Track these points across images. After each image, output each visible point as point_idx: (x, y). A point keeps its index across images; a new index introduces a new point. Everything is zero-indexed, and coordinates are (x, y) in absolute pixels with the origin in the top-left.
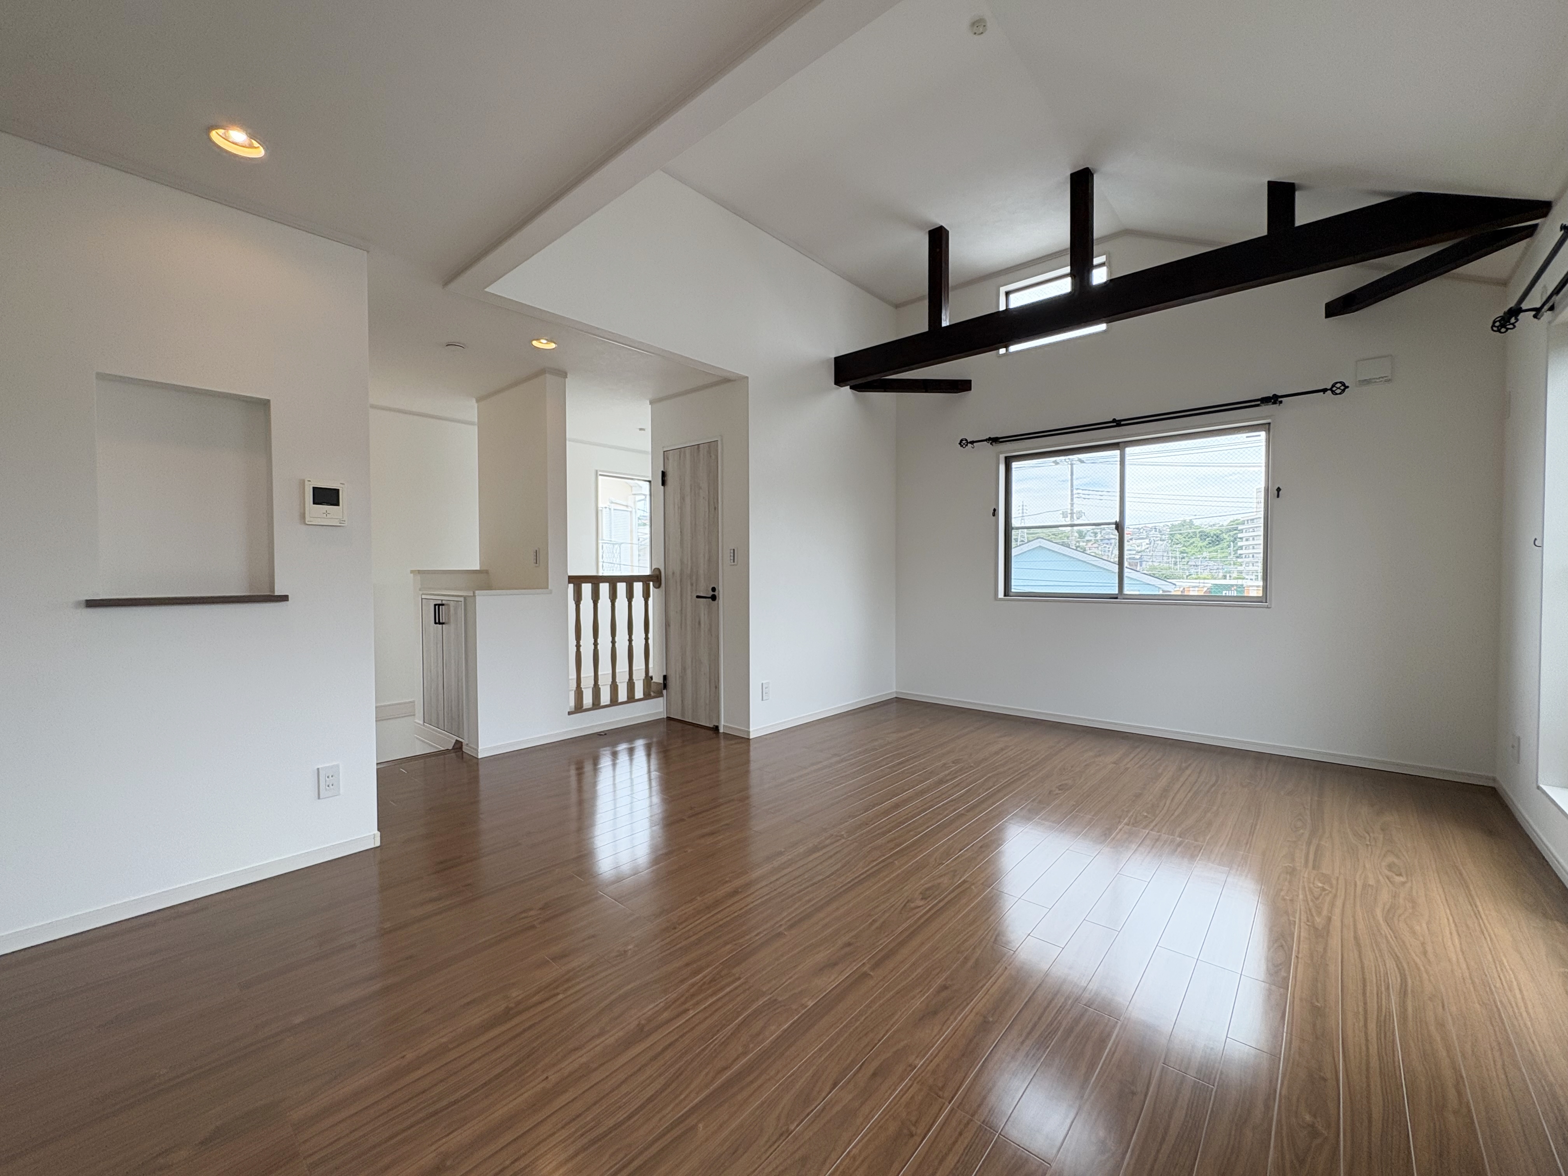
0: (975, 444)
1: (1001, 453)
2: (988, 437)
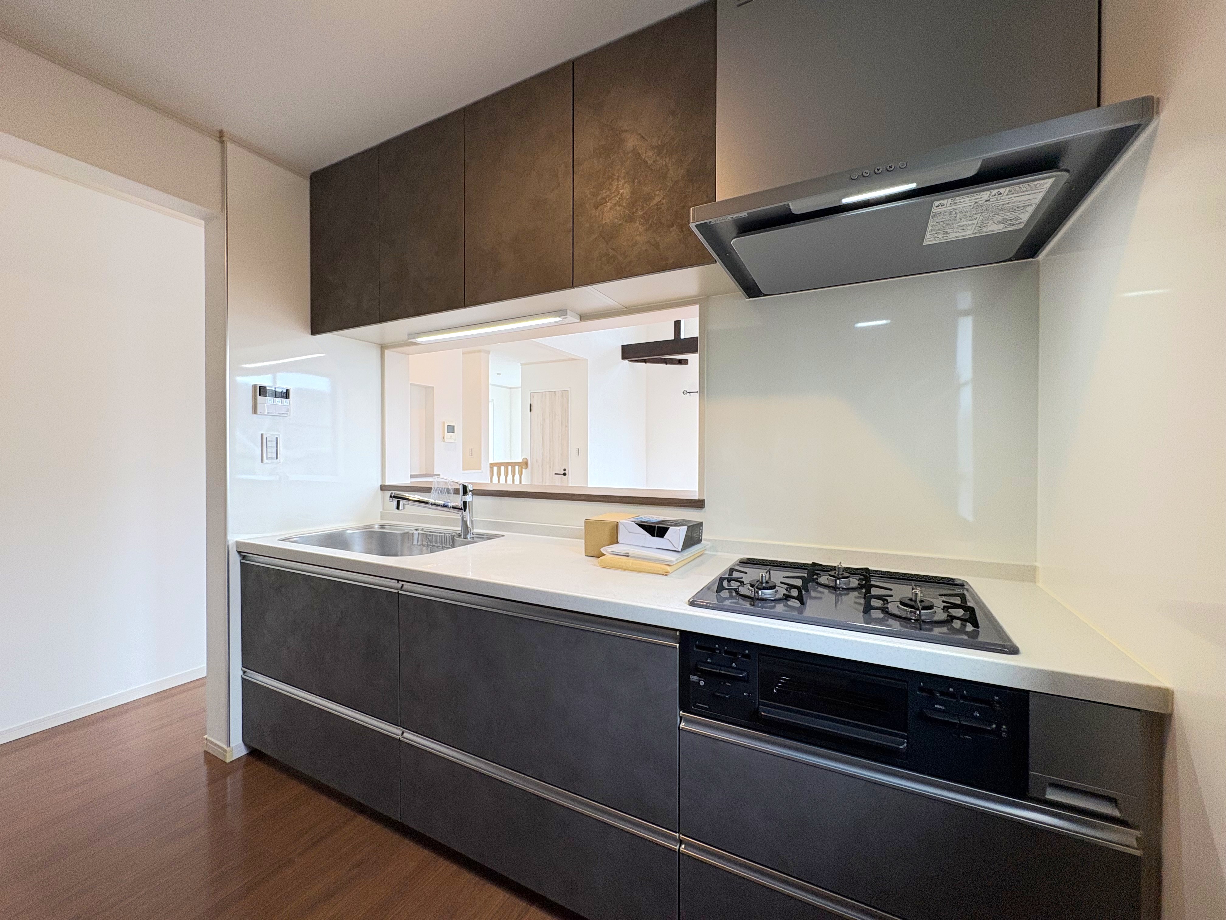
0: (691, 393)
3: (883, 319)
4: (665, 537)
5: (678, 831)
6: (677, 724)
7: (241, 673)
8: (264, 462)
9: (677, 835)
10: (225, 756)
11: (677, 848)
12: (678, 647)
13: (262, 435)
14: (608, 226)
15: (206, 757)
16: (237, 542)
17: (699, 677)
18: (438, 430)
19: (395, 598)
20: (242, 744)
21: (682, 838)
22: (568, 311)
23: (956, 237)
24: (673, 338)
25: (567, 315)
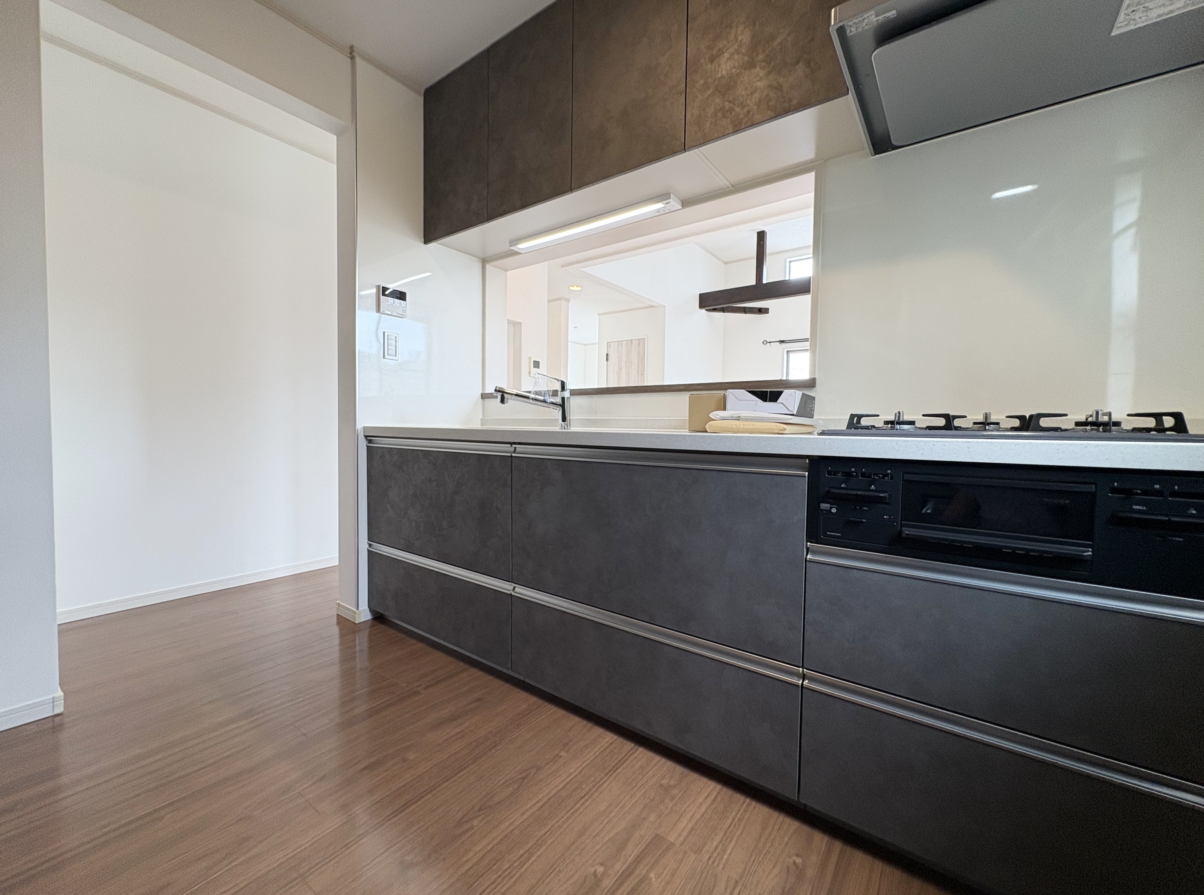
0: (771, 343)
1: (786, 348)
2: (779, 340)
3: (1027, 184)
4: (778, 401)
5: (801, 666)
6: (803, 556)
7: (367, 546)
8: (386, 357)
9: (801, 669)
10: (355, 618)
11: (800, 682)
12: (807, 475)
13: (384, 333)
14: (725, 77)
15: (338, 619)
16: (364, 428)
17: (831, 505)
18: (526, 365)
19: (509, 461)
20: (368, 609)
21: (806, 672)
22: (671, 194)
23: (1159, 16)
24: (754, 283)
25: (670, 198)
